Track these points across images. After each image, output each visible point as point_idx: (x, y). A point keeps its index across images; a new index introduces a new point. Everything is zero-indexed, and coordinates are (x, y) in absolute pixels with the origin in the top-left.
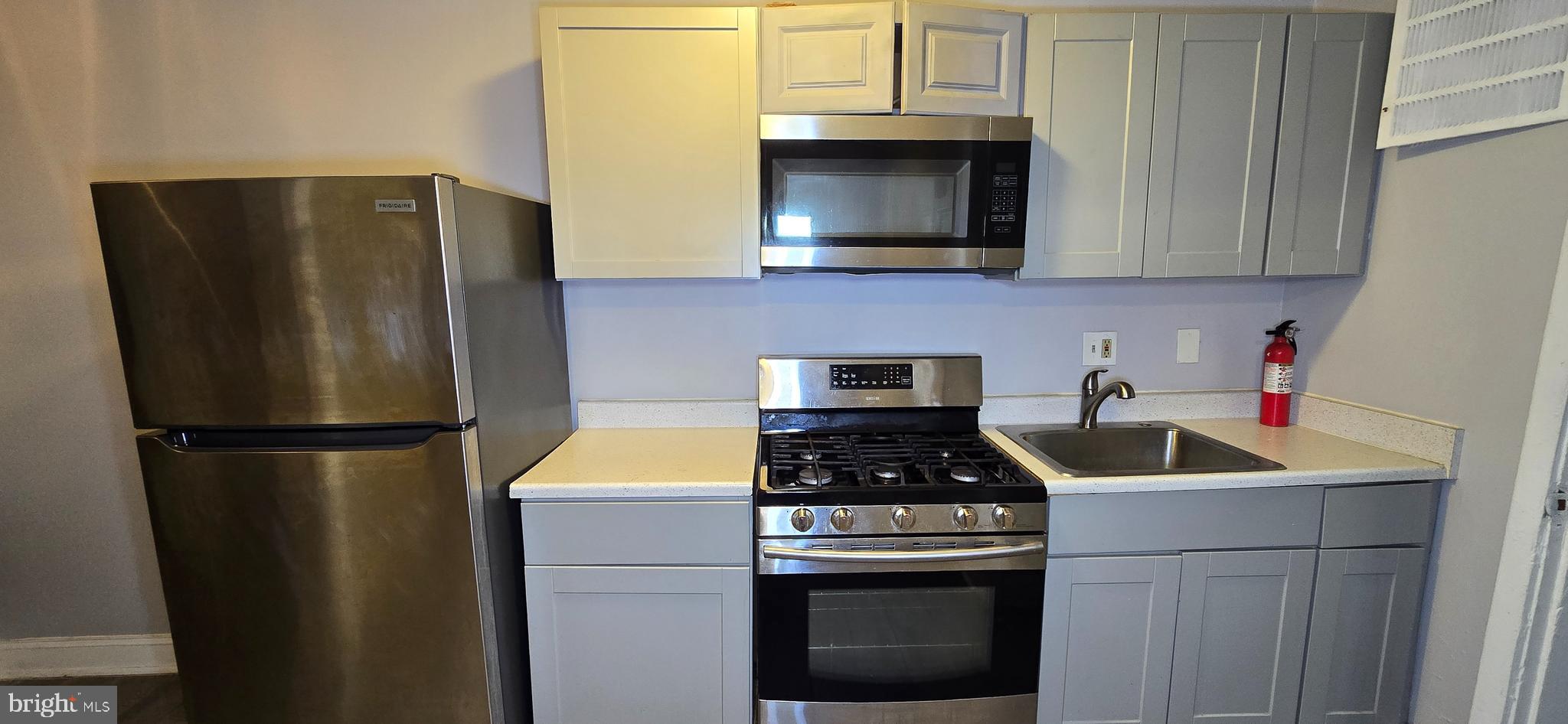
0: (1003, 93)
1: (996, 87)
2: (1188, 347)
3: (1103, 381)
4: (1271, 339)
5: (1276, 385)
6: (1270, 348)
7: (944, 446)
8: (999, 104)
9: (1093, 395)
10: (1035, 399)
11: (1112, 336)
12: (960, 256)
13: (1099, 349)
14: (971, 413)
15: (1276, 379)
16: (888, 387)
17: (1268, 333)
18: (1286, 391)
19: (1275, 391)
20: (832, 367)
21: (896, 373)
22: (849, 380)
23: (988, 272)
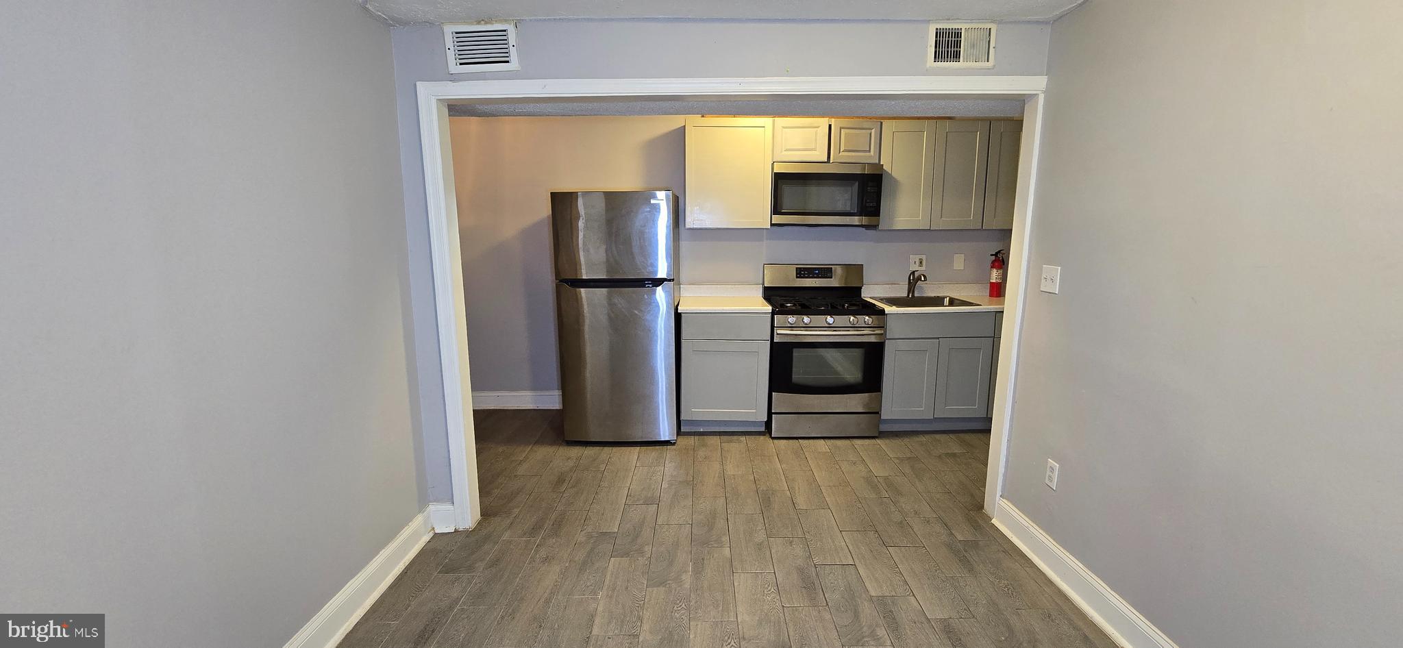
0: (872, 153)
1: (870, 151)
2: (959, 263)
3: (916, 274)
4: (993, 258)
5: (994, 278)
6: (993, 262)
7: (846, 302)
8: (871, 157)
9: (914, 281)
10: (887, 286)
11: (924, 257)
12: (856, 220)
13: (918, 263)
14: (858, 290)
15: (995, 276)
16: (821, 278)
17: (992, 255)
18: (999, 281)
19: (994, 281)
20: (797, 268)
21: (826, 272)
22: (804, 274)
23: (867, 227)
